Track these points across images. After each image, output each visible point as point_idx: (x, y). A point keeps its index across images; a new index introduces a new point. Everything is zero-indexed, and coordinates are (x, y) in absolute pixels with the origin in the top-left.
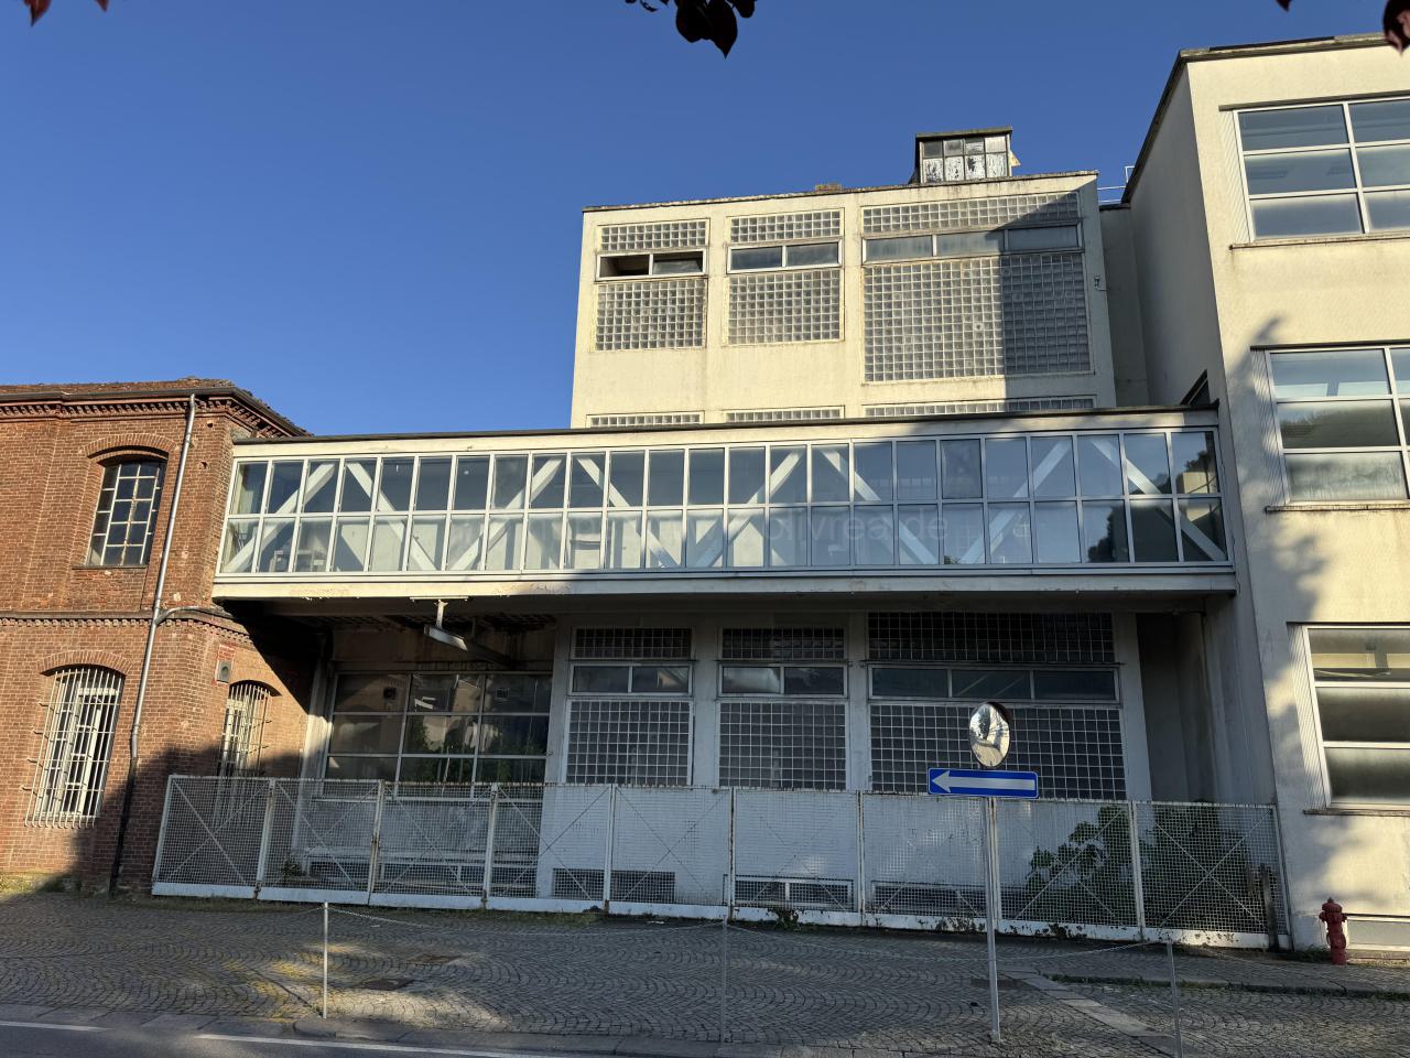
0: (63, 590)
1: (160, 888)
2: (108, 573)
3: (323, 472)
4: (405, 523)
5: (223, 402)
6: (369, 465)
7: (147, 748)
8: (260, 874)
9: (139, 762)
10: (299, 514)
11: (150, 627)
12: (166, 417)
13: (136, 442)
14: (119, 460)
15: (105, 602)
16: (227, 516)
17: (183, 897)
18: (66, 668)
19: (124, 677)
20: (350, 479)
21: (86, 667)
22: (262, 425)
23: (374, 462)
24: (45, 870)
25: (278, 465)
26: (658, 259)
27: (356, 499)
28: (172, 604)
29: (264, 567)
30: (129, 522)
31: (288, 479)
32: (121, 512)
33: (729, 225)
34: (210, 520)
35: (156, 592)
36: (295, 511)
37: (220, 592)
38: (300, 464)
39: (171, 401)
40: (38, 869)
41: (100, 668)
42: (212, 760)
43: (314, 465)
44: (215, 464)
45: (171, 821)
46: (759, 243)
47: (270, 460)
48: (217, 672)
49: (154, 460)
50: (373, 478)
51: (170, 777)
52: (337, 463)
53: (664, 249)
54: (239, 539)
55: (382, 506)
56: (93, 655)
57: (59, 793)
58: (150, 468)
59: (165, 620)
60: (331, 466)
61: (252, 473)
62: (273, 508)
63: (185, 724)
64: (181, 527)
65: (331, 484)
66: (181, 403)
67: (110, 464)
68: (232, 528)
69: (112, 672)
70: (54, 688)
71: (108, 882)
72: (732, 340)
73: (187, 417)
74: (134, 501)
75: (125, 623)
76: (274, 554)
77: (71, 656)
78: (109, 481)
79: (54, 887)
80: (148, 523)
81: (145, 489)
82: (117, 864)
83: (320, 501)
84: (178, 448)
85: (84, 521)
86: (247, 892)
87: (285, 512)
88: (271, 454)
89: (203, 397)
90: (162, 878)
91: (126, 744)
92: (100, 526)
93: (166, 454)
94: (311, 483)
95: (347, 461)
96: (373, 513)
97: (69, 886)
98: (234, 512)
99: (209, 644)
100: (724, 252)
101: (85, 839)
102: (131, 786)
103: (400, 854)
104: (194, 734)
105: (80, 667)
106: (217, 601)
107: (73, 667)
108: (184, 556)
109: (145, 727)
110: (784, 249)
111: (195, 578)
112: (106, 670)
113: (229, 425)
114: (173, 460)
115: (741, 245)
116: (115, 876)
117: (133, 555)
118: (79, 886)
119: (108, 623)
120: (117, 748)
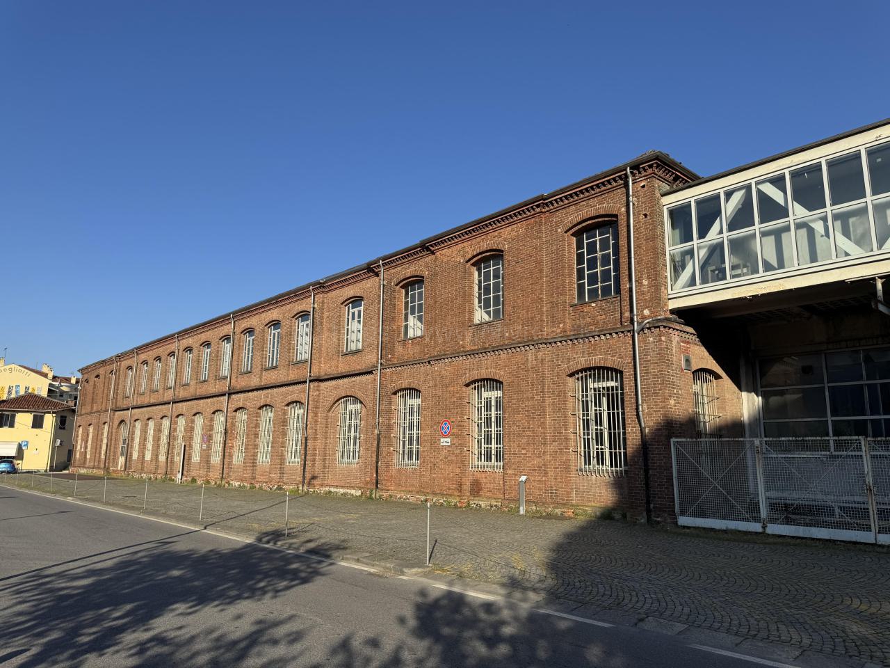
0: (567, 321)
1: (683, 521)
2: (593, 305)
3: (737, 197)
4: (825, 219)
5: (651, 166)
6: (778, 181)
7: (650, 421)
8: (764, 513)
9: (647, 430)
10: (725, 234)
11: (633, 336)
12: (610, 191)
13: (594, 213)
14: (582, 231)
15: (596, 324)
16: (667, 249)
17: (704, 528)
18: (581, 371)
19: (621, 372)
20: (763, 197)
21: (594, 368)
22: (676, 178)
23: (782, 178)
24: (598, 505)
25: (698, 203)
27: (772, 210)
28: (644, 318)
29: (704, 281)
30: (599, 269)
31: (709, 210)
32: (592, 264)
34: (658, 253)
35: (632, 311)
36: (721, 232)
37: (673, 305)
38: (717, 197)
39: (617, 178)
40: (593, 504)
41: (604, 368)
42: (691, 426)
43: (729, 195)
44: (651, 215)
45: (678, 471)
47: (692, 200)
48: (683, 363)
49: (608, 223)
50: (785, 193)
51: (673, 440)
52: (748, 188)
54: (678, 267)
55: (798, 212)
56: (597, 359)
57: (593, 453)
58: (603, 230)
59: (642, 330)
60: (743, 192)
61: (679, 216)
62: (703, 234)
63: (672, 402)
64: (637, 263)
65: (747, 202)
66: (620, 177)
67: (578, 234)
68: (673, 260)
69: (612, 369)
70: (574, 385)
71: (645, 514)
73: (626, 186)
74: (599, 254)
75: (614, 335)
76: (713, 268)
77: (583, 362)
78: (580, 246)
79: (607, 516)
80: (612, 267)
81: (605, 244)
82: (648, 502)
83: (742, 218)
84: (623, 209)
85: (570, 275)
86: (756, 527)
87: (713, 235)
88: (691, 195)
89: (636, 167)
90: (683, 513)
91: (635, 418)
92: (581, 276)
93: (616, 216)
94: (729, 208)
95: (757, 183)
96: (791, 218)
97: (617, 516)
98: (672, 247)
99: (674, 344)
101: (619, 483)
102: (645, 445)
103: (851, 499)
104: (679, 408)
105: (590, 369)
106: (673, 312)
107: (586, 370)
108: (645, 282)
109: (645, 406)
111: (656, 299)
112: (608, 369)
113: (657, 183)
114: (622, 222)
116: (649, 511)
117: (606, 291)
118: (624, 516)
119: (603, 337)
120: (628, 421)
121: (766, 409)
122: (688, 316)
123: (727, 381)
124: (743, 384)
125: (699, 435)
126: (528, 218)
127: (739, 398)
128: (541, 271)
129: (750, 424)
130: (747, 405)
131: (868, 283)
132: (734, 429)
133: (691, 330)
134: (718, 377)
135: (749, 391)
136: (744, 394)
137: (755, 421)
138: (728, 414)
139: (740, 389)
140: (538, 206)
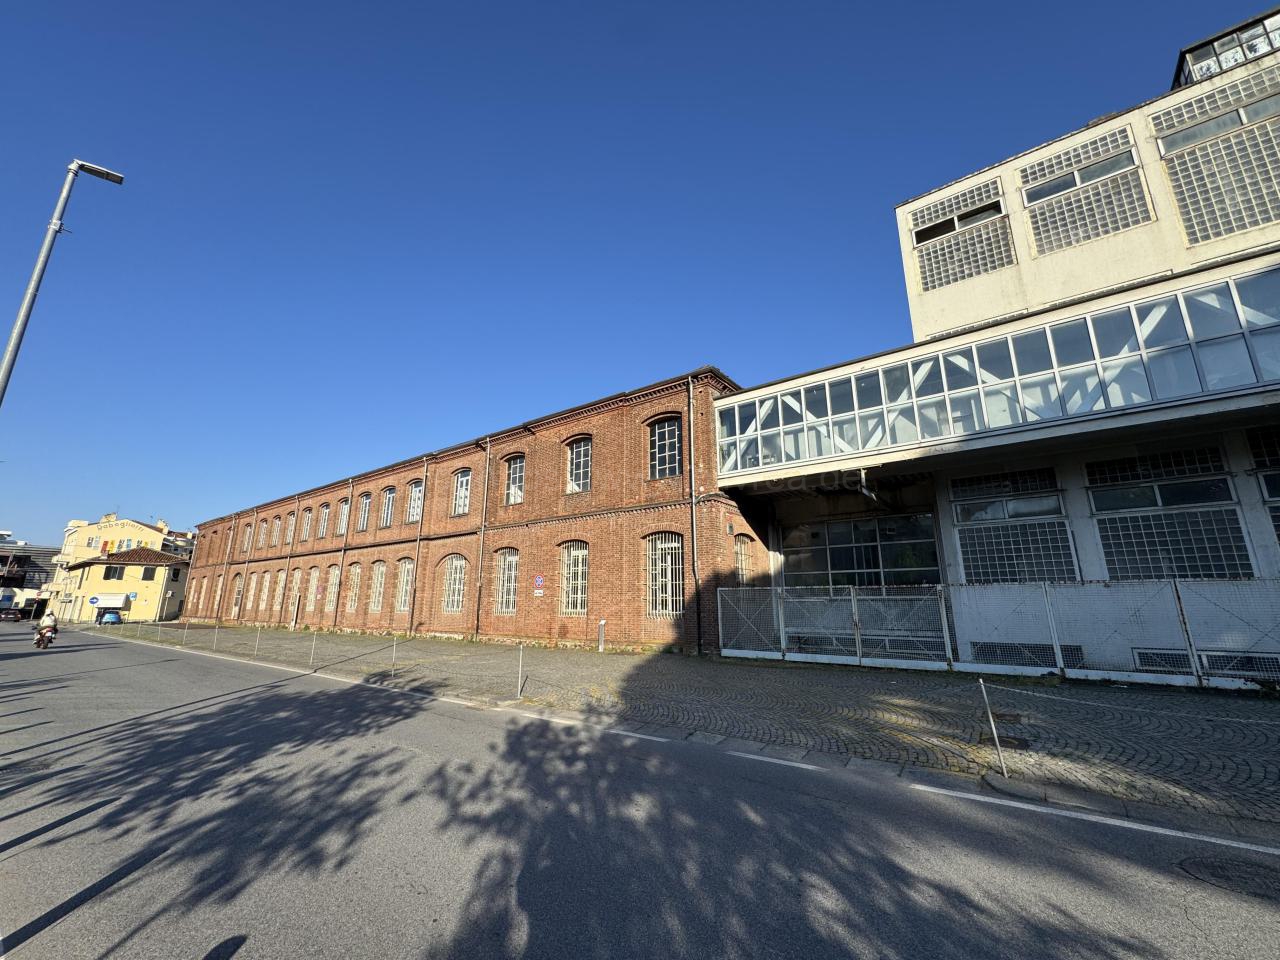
0: (642, 493)
1: (725, 652)
2: (662, 481)
3: (768, 405)
4: (827, 425)
5: (706, 377)
6: (796, 395)
7: (703, 574)
8: (783, 645)
9: (700, 582)
10: (759, 432)
11: (692, 507)
12: (677, 393)
13: (663, 409)
14: (656, 422)
15: (664, 496)
16: (718, 440)
17: (740, 658)
18: (652, 534)
19: (682, 536)
20: (786, 406)
21: (662, 532)
22: (725, 387)
23: (799, 393)
24: (662, 641)
25: (740, 407)
26: (961, 218)
27: (792, 416)
28: (700, 493)
29: (744, 466)
30: (667, 454)
31: (748, 413)
32: (662, 449)
33: (1018, 175)
34: (710, 443)
35: (691, 488)
36: (756, 430)
37: (722, 484)
38: (754, 404)
39: (680, 384)
40: (658, 642)
41: (669, 532)
42: (732, 578)
43: (762, 402)
44: (706, 414)
45: (723, 613)
46: (1049, 178)
47: (736, 405)
48: (728, 529)
49: (674, 418)
50: (801, 404)
51: (719, 589)
52: (776, 398)
53: (964, 210)
54: (725, 455)
55: (809, 418)
56: (664, 525)
57: (659, 601)
58: (671, 423)
59: (699, 502)
60: (772, 401)
61: (727, 415)
62: (743, 431)
63: (719, 559)
64: (696, 450)
65: (775, 409)
66: (684, 383)
67: (652, 425)
68: (721, 449)
69: (676, 533)
70: (646, 545)
71: (697, 649)
72: (1041, 251)
73: (688, 391)
74: (667, 442)
75: (678, 506)
76: (750, 458)
77: (653, 527)
78: (653, 434)
79: (668, 651)
80: (677, 452)
81: (672, 434)
82: (700, 640)
83: (771, 421)
84: (686, 408)
85: (645, 457)
86: (777, 656)
87: (750, 432)
88: (735, 401)
89: (695, 376)
90: (725, 646)
91: (691, 572)
92: (653, 458)
93: (680, 413)
94: (762, 412)
95: (782, 396)
96: (805, 423)
97: (676, 651)
98: (721, 439)
99: (722, 513)
100: (1018, 194)
101: (679, 624)
102: (699, 594)
103: (842, 632)
104: (724, 565)
105: (658, 533)
106: (721, 489)
107: (655, 533)
108: (701, 466)
109: (699, 562)
110: (1076, 173)
111: (708, 480)
112: (672, 533)
113: (711, 390)
114: (685, 419)
115: (1032, 185)
116: (700, 645)
117: (672, 471)
118: (681, 650)
119: (669, 508)
120: (686, 575)
121: (787, 562)
122: (733, 492)
123: (759, 543)
124: (771, 545)
125: (738, 584)
126: (612, 410)
127: (767, 556)
128: (622, 452)
129: (775, 576)
130: (773, 561)
131: (855, 473)
132: (764, 580)
133: (734, 503)
134: (752, 540)
135: (775, 551)
136: (771, 553)
137: (779, 574)
138: (759, 570)
139: (768, 548)
140: (621, 401)
